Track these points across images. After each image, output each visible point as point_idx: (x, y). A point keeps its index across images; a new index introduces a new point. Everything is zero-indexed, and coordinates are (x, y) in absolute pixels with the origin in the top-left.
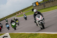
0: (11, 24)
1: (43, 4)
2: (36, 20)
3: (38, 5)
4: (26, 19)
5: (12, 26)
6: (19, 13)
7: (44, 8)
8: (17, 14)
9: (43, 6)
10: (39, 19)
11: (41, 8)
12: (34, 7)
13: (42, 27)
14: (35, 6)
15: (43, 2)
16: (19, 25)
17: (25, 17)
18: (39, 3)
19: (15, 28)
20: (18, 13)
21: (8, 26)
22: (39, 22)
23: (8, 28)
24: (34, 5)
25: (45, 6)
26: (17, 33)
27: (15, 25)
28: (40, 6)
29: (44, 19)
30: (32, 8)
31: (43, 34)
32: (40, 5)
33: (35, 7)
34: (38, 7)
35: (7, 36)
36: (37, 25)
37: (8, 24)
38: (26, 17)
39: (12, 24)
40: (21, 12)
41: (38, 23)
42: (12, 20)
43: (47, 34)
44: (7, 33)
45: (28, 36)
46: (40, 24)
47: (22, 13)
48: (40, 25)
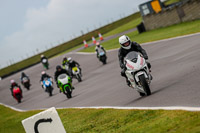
0: (56, 79)
1: (177, 7)
2: (126, 69)
3: (160, 12)
4: (104, 62)
5: (59, 85)
6: (94, 39)
7: (181, 23)
8: (85, 43)
9: (175, 14)
10: (135, 64)
11: (169, 23)
12: (144, 17)
13: (142, 89)
14: (148, 15)
16: (80, 80)
17: (102, 54)
18: (163, 5)
20: (89, 40)
22: (134, 73)
23: (49, 89)
24: (146, 12)
25: (182, 15)
26: (86, 110)
28: (165, 15)
29: (149, 66)
30: (139, 21)
31: (174, 111)
32: (165, 9)
33: (147, 19)
34: (158, 17)
35: (50, 120)
36: (129, 83)
37: (48, 77)
38: (104, 56)
39: (60, 80)
40: (100, 36)
41: (130, 77)
43: (189, 112)
45: (122, 119)
46: (138, 80)
47: (102, 39)
48: (137, 83)
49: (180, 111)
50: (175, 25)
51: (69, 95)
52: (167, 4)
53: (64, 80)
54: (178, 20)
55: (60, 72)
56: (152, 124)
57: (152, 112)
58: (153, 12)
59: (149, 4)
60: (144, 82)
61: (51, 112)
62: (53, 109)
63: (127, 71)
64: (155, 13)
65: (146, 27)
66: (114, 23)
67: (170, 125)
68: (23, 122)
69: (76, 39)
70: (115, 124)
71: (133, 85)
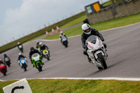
1: (111, 8)
2: (87, 49)
6: (53, 30)
7: (114, 19)
8: (47, 33)
9: (110, 13)
10: (94, 45)
11: (106, 19)
12: (88, 15)
14: (91, 13)
15: (111, 3)
16: (49, 60)
18: (101, 6)
19: (39, 66)
20: (50, 31)
21: (23, 61)
22: (94, 52)
23: (24, 66)
24: (90, 11)
25: (115, 14)
27: (40, 61)
28: (103, 13)
32: (103, 9)
33: (90, 16)
34: (98, 15)
36: (90, 60)
37: (24, 57)
38: (66, 41)
40: (58, 28)
42: (32, 49)
44: (23, 79)
45: (73, 86)
47: (59, 30)
48: (96, 60)
49: (114, 80)
50: (110, 20)
51: (40, 69)
52: (104, 5)
53: (36, 58)
54: (112, 17)
55: (33, 52)
57: (94, 81)
58: (94, 12)
59: (92, 6)
61: (23, 81)
62: (25, 80)
63: (88, 51)
64: (96, 12)
66: (67, 19)
67: (107, 90)
68: (3, 88)
69: (41, 30)
70: (68, 90)
71: (93, 61)
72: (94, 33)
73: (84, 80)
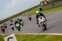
0: (15, 25)
1: (52, 3)
2: (38, 21)
5: (16, 27)
6: (26, 13)
7: (53, 8)
8: (23, 14)
9: (51, 5)
12: (42, 6)
14: (43, 5)
15: (52, 1)
18: (47, 2)
21: (12, 26)
24: (42, 4)
30: (40, 7)
32: (48, 4)
40: (28, 12)
41: (40, 24)
44: (13, 34)
46: (42, 25)
50: (51, 8)
51: (19, 30)
52: (49, 2)
55: (16, 23)
56: (44, 39)
58: (44, 4)
59: (43, 2)
60: (44, 26)
63: (39, 22)
64: (45, 5)
65: (42, 9)
66: (32, 8)
67: (50, 39)
68: (4, 38)
70: (33, 39)
71: (41, 26)
72: (41, 15)
73: (40, 35)
